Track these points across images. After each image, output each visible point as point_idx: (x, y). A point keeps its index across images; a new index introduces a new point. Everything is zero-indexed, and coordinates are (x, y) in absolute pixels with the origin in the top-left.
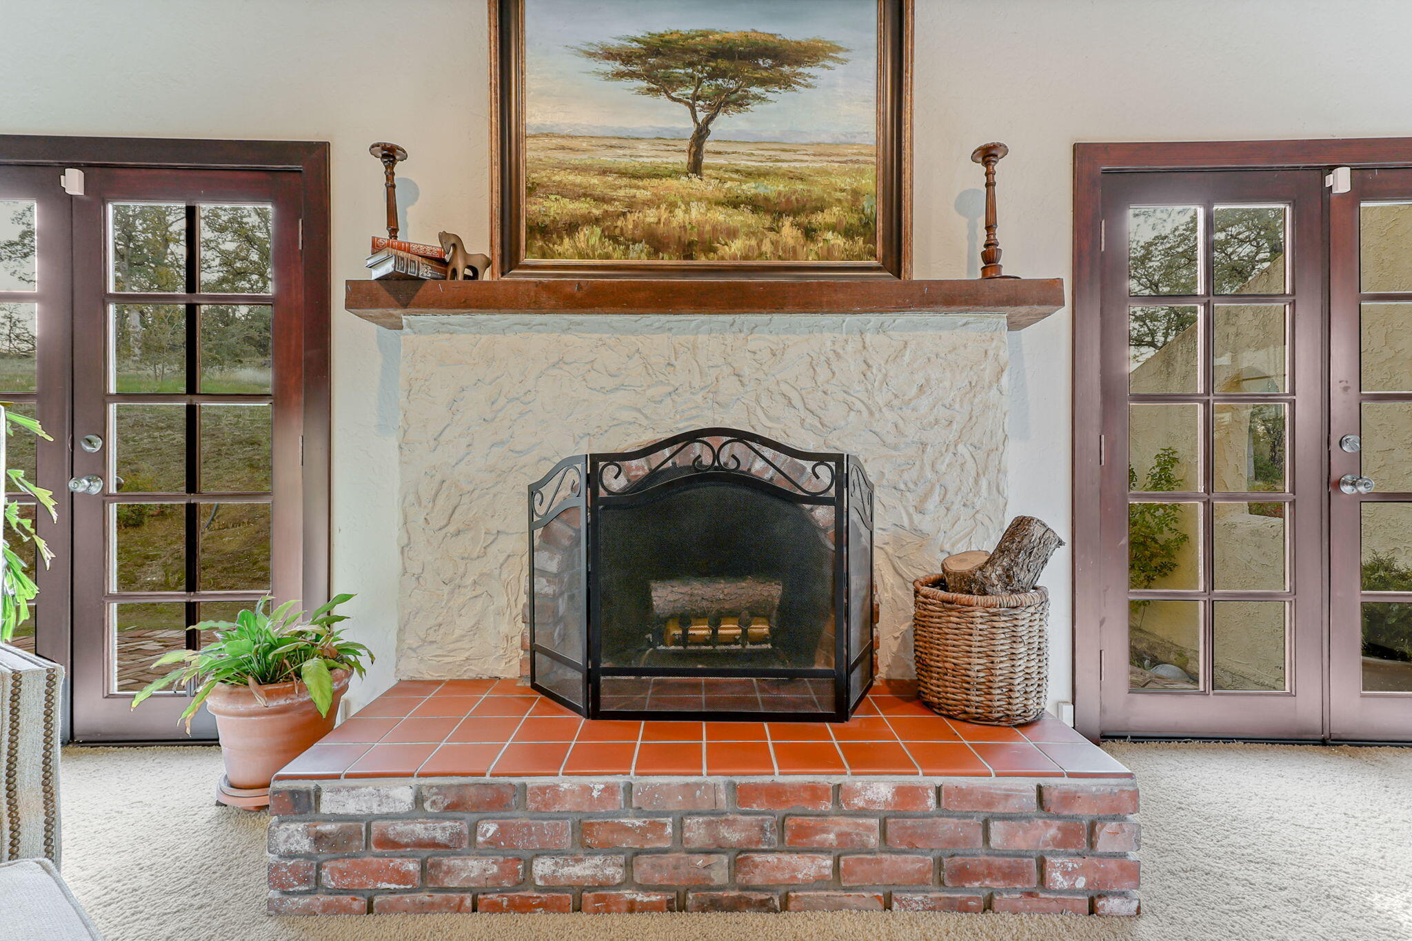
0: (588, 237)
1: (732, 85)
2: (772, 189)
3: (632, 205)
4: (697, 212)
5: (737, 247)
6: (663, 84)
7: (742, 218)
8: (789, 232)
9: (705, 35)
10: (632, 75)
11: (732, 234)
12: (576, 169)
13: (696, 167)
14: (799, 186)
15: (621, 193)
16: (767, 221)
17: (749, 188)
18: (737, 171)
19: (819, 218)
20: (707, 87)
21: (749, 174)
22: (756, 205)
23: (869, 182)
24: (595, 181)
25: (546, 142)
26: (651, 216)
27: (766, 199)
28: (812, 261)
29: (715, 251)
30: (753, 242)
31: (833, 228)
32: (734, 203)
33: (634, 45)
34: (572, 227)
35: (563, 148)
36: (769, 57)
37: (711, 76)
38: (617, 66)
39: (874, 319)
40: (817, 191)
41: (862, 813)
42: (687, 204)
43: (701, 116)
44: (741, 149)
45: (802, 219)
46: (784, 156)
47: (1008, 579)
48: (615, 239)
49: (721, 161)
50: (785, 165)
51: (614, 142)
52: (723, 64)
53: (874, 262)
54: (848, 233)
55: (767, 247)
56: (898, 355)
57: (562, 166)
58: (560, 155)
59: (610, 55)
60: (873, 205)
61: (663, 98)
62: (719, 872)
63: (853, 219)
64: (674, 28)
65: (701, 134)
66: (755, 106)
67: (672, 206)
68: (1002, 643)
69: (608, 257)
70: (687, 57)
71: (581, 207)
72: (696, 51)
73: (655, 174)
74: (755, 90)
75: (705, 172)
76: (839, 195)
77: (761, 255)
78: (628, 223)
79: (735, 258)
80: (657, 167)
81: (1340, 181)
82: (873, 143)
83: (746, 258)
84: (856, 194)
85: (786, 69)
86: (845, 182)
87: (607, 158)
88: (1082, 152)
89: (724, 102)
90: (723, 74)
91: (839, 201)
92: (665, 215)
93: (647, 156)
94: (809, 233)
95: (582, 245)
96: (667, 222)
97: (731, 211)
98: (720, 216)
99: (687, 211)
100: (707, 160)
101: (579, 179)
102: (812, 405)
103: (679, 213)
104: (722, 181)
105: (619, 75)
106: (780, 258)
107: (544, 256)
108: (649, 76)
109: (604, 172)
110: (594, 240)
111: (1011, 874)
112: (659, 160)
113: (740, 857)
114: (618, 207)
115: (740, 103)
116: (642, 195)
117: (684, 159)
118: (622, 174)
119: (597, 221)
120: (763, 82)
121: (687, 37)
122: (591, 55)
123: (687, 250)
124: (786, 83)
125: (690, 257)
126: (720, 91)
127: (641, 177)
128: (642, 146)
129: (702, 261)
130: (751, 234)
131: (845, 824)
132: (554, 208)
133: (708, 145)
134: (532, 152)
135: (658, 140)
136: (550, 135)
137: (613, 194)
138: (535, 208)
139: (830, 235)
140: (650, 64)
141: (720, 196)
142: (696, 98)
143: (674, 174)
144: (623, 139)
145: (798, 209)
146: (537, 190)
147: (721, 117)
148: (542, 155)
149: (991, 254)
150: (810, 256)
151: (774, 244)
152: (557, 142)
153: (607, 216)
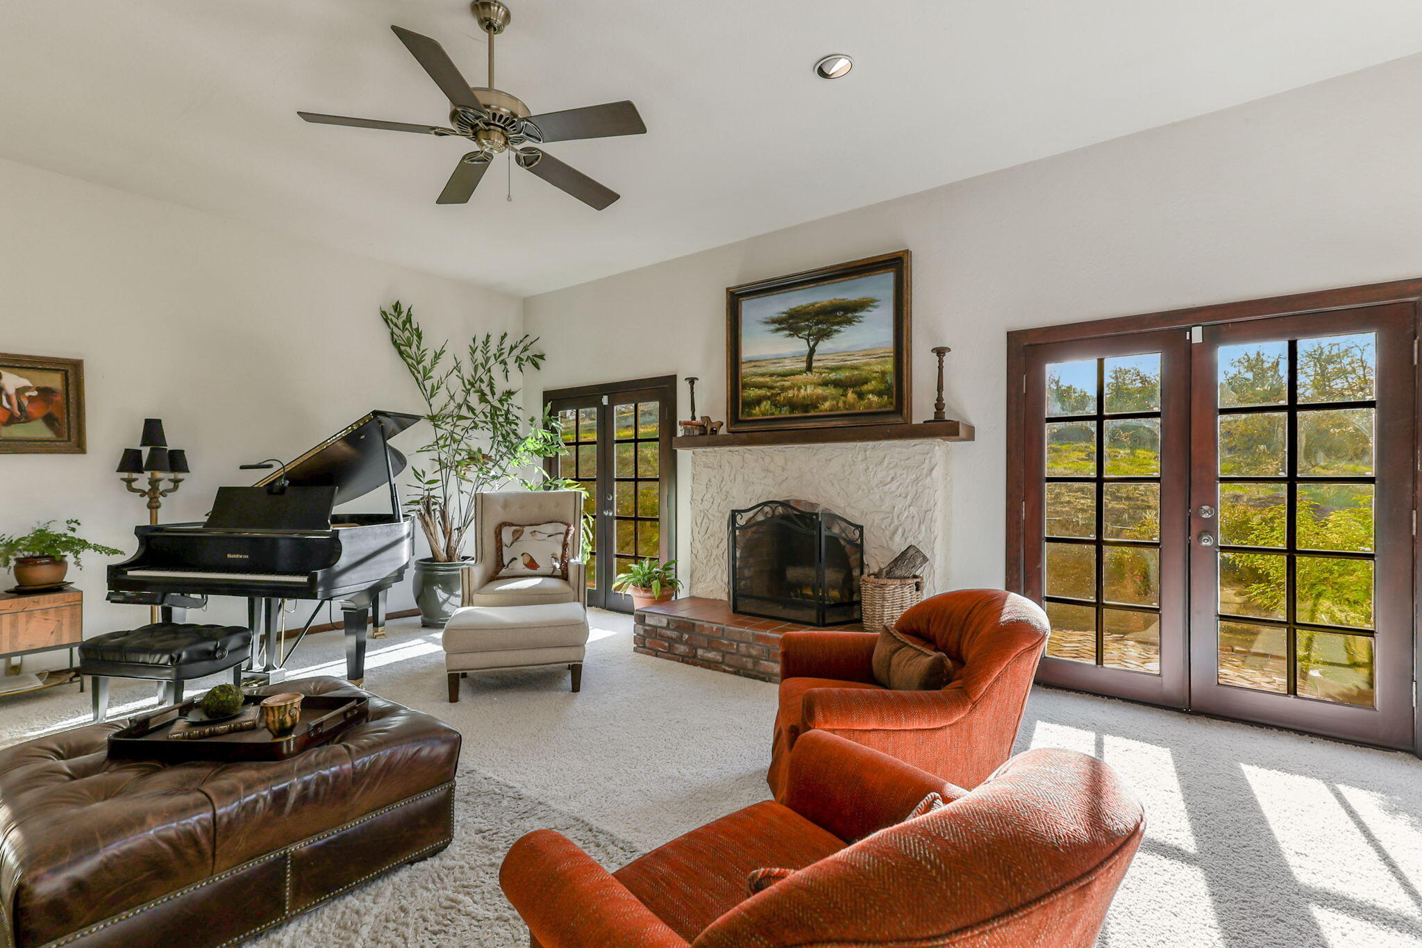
0: (766, 405)
1: (825, 327)
2: (843, 375)
3: (784, 389)
4: (809, 390)
5: (827, 405)
6: (794, 331)
7: (830, 391)
8: (851, 396)
9: (813, 305)
10: (783, 329)
11: (825, 399)
12: (761, 375)
13: (809, 368)
14: (856, 372)
15: (779, 384)
16: (841, 391)
17: (833, 376)
18: (827, 368)
19: (865, 388)
20: (814, 329)
21: (834, 369)
22: (837, 384)
23: (889, 366)
24: (768, 379)
25: (748, 365)
26: (790, 394)
27: (840, 380)
28: (862, 409)
29: (818, 407)
30: (835, 402)
31: (872, 392)
32: (825, 384)
33: (784, 315)
34: (758, 401)
35: (755, 366)
36: (842, 310)
37: (816, 324)
38: (777, 326)
39: (871, 444)
40: (864, 373)
42: (806, 387)
43: (812, 343)
44: (829, 357)
45: (857, 389)
46: (849, 358)
48: (776, 406)
49: (820, 364)
50: (849, 363)
51: (776, 361)
52: (821, 317)
53: (892, 407)
54: (879, 394)
55: (841, 404)
56: (881, 462)
57: (756, 375)
58: (754, 370)
59: (774, 321)
60: (890, 379)
61: (796, 338)
63: (882, 387)
64: (800, 305)
65: (812, 351)
66: (836, 336)
67: (799, 388)
68: (878, 601)
69: (773, 414)
70: (806, 317)
71: (763, 392)
72: (809, 313)
73: (793, 373)
74: (835, 328)
75: (814, 370)
76: (875, 375)
77: (838, 408)
78: (781, 398)
79: (826, 411)
80: (793, 370)
81: (1197, 335)
82: (891, 347)
83: (831, 410)
84: (883, 373)
85: (849, 315)
86: (878, 368)
87: (772, 368)
89: (822, 335)
90: (821, 322)
91: (875, 378)
92: (796, 393)
93: (789, 365)
94: (861, 396)
95: (763, 409)
96: (797, 396)
97: (824, 388)
98: (820, 391)
99: (806, 390)
100: (814, 364)
101: (761, 379)
103: (802, 391)
104: (821, 374)
105: (778, 330)
106: (847, 409)
107: (749, 416)
108: (790, 328)
109: (772, 375)
110: (768, 407)
112: (793, 367)
113: (756, 660)
114: (777, 391)
115: (829, 335)
116: (787, 384)
117: (804, 365)
118: (779, 375)
119: (768, 398)
120: (839, 323)
121: (805, 307)
122: (766, 323)
123: (806, 408)
124: (849, 322)
125: (808, 412)
126: (820, 330)
127: (786, 376)
128: (787, 362)
129: (812, 413)
130: (833, 398)
132: (753, 393)
133: (815, 357)
134: (745, 369)
135: (794, 357)
136: (750, 361)
137: (775, 385)
138: (745, 394)
139: (870, 396)
140: (790, 323)
141: (820, 381)
142: (809, 335)
143: (800, 373)
144: (779, 359)
145: (855, 384)
146: (746, 386)
147: (820, 343)
148: (748, 370)
149: (939, 405)
150: (861, 407)
151: (844, 402)
152: (753, 364)
153: (773, 395)
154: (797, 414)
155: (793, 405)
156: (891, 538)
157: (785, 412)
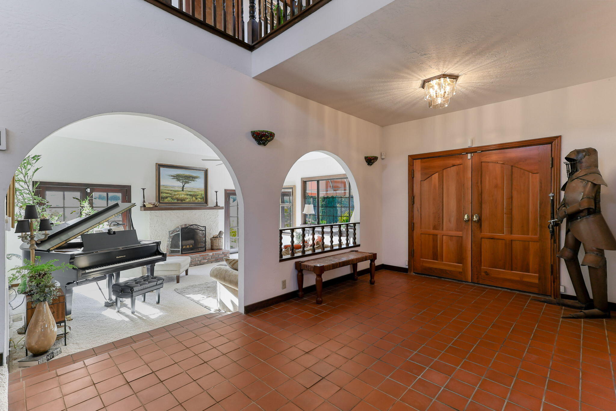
0: (169, 199)
1: (187, 180)
2: (192, 193)
3: (175, 195)
4: (183, 196)
5: (188, 200)
6: (179, 180)
7: (188, 197)
8: (194, 198)
9: (184, 174)
10: (175, 179)
11: (187, 199)
12: (168, 190)
13: (183, 190)
14: (195, 193)
15: (173, 193)
16: (191, 197)
17: (189, 193)
19: (197, 197)
20: (184, 181)
21: (189, 191)
22: (190, 195)
24: (170, 192)
26: (177, 196)
28: (197, 202)
29: (185, 200)
30: (190, 200)
31: (199, 198)
33: (175, 175)
34: (167, 198)
36: (192, 177)
38: (173, 177)
39: (206, 210)
40: (197, 194)
41: (210, 256)
43: (183, 184)
44: (188, 188)
47: (220, 237)
48: (172, 199)
49: (186, 190)
50: (193, 190)
52: (186, 178)
53: (204, 202)
54: (201, 199)
55: (191, 200)
56: (208, 214)
57: (166, 190)
58: (165, 188)
59: (172, 176)
60: (203, 195)
61: (179, 182)
62: (199, 262)
63: (201, 197)
64: (180, 173)
65: (184, 186)
66: (190, 183)
67: (180, 195)
69: (171, 201)
70: (182, 177)
71: (168, 195)
73: (178, 191)
74: (190, 181)
75: (184, 191)
77: (191, 201)
78: (174, 197)
82: (203, 188)
83: (189, 201)
84: (202, 194)
85: (194, 179)
87: (171, 189)
88: (226, 190)
89: (186, 183)
91: (200, 195)
92: (179, 196)
93: (177, 189)
94: (196, 199)
95: (168, 200)
97: (187, 196)
100: (184, 190)
102: (199, 220)
104: (186, 192)
105: (173, 179)
107: (164, 201)
108: (177, 179)
109: (171, 191)
110: (170, 199)
111: (220, 259)
114: (173, 195)
115: (188, 183)
116: (176, 193)
117: (181, 189)
118: (173, 191)
119: (170, 197)
120: (191, 180)
122: (169, 176)
123: (182, 200)
124: (194, 181)
125: (182, 201)
126: (186, 181)
127: (176, 191)
128: (176, 187)
129: (183, 202)
131: (208, 257)
132: (165, 195)
133: (184, 188)
134: (161, 188)
135: (178, 187)
136: (164, 186)
137: (172, 193)
138: (162, 195)
140: (178, 177)
141: (186, 194)
142: (183, 182)
143: (180, 191)
144: (173, 187)
145: (195, 196)
146: (162, 193)
147: (186, 184)
148: (163, 188)
149: (217, 203)
150: (196, 201)
151: (192, 200)
152: (165, 187)
153: (171, 196)
154: (179, 202)
155: (178, 200)
156: (210, 231)
157: (176, 201)
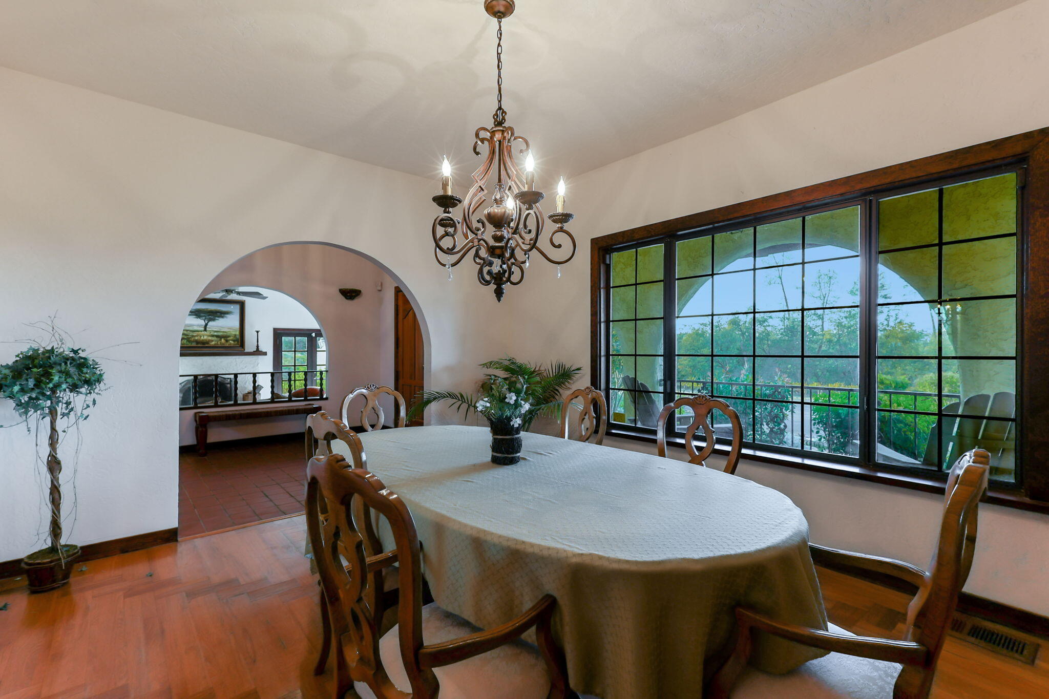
1: (212, 317)
2: (220, 334)
3: (193, 336)
4: (205, 337)
5: (213, 343)
6: (199, 316)
7: (214, 338)
8: (223, 340)
9: (207, 309)
11: (212, 341)
13: (205, 330)
14: (225, 333)
15: (190, 334)
16: (219, 339)
17: (216, 334)
18: (213, 331)
19: (228, 339)
20: (207, 317)
21: (216, 332)
22: (217, 336)
23: (238, 333)
26: (196, 338)
29: (209, 343)
30: (216, 342)
32: (213, 336)
36: (219, 313)
37: (209, 315)
40: (228, 334)
42: (203, 336)
43: (206, 322)
44: (214, 327)
46: (222, 328)
48: (189, 342)
49: (210, 329)
50: (222, 330)
53: (238, 347)
54: (234, 341)
55: (219, 343)
56: (242, 362)
60: (238, 337)
61: (199, 319)
63: (235, 339)
64: (201, 308)
65: (206, 325)
66: (217, 321)
67: (201, 337)
70: (204, 313)
72: (206, 312)
73: (198, 331)
74: (217, 318)
75: (207, 331)
77: (218, 344)
78: (192, 339)
79: (212, 345)
81: (314, 335)
82: (238, 327)
83: (215, 345)
84: (235, 335)
85: (223, 315)
86: (234, 333)
88: (275, 330)
89: (211, 320)
90: (210, 315)
91: (232, 336)
92: (199, 338)
93: (196, 328)
94: (227, 341)
98: (210, 338)
100: (207, 329)
103: (202, 338)
104: (210, 332)
106: (221, 345)
108: (196, 315)
112: (198, 329)
114: (190, 337)
115: (214, 320)
116: (194, 334)
117: (203, 329)
118: (191, 331)
121: (204, 309)
123: (204, 343)
124: (223, 317)
125: (204, 345)
126: (210, 318)
127: (194, 331)
128: (195, 326)
129: (207, 345)
133: (208, 327)
135: (198, 325)
139: (231, 341)
140: (196, 313)
141: (210, 335)
142: (205, 319)
143: (202, 331)
144: (191, 325)
145: (226, 337)
147: (210, 322)
149: (258, 347)
150: (227, 345)
151: (220, 343)
153: (188, 338)
154: (199, 345)
155: (198, 342)
156: (245, 384)
157: (194, 344)
